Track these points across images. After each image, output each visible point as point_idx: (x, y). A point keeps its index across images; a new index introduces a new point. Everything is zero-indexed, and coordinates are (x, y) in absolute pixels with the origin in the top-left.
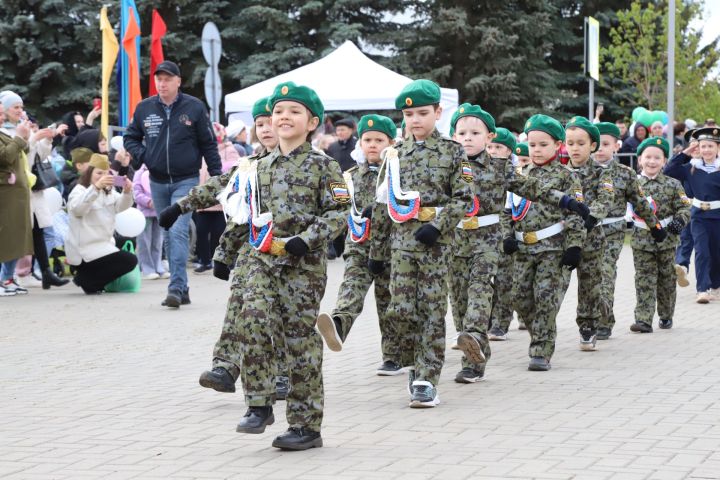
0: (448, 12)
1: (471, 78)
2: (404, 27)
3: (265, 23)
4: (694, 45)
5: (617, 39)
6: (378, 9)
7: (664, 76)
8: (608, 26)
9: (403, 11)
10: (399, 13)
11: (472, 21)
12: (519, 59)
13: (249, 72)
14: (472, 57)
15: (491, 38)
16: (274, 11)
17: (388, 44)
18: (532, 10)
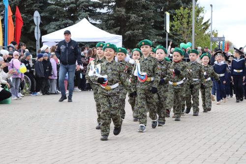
0: (119, 9)
1: (126, 31)
2: (104, 14)
3: (56, 11)
4: (201, 21)
5: (176, 19)
6: (95, 7)
7: (191, 32)
8: (173, 15)
9: (103, 9)
10: (102, 9)
11: (127, 12)
12: (143, 25)
13: (50, 28)
14: (127, 24)
15: (133, 18)
16: (59, 7)
17: (98, 19)
18: (147, 9)
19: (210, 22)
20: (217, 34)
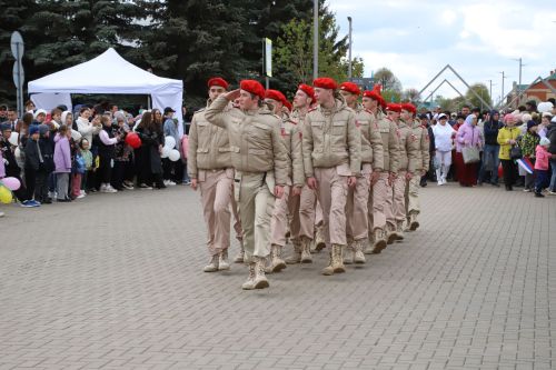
0: (175, 20)
1: (190, 64)
2: (146, 28)
3: (52, 22)
5: (282, 43)
6: (129, 16)
10: (143, 19)
11: (191, 27)
12: (221, 52)
13: (40, 56)
14: (191, 50)
15: (203, 38)
16: (57, 15)
17: (135, 38)
18: (230, 20)
19: (348, 41)
20: (362, 65)
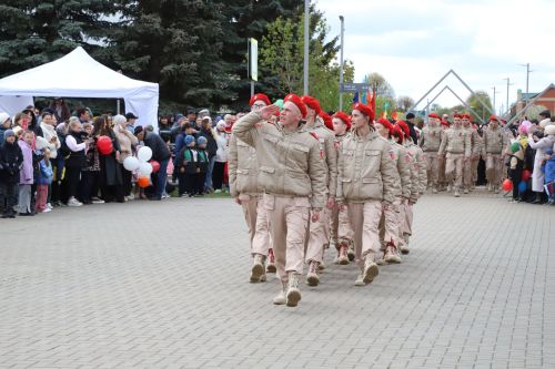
0: (148, 17)
1: (164, 66)
2: (115, 25)
3: (9, 17)
5: (267, 44)
6: (96, 11)
10: (111, 15)
11: (165, 25)
12: (199, 53)
14: (165, 51)
15: (179, 37)
16: (16, 9)
17: (102, 36)
18: (208, 18)
19: (338, 43)
20: (353, 69)
